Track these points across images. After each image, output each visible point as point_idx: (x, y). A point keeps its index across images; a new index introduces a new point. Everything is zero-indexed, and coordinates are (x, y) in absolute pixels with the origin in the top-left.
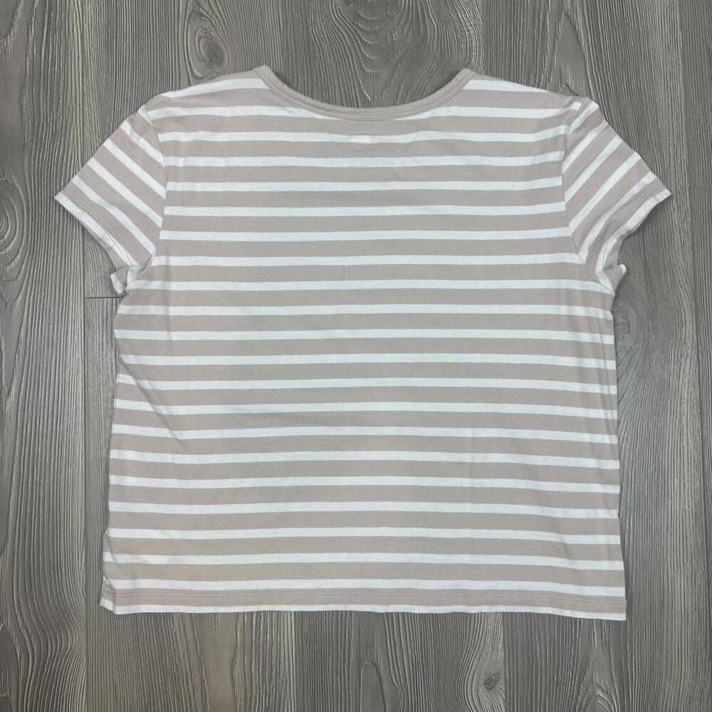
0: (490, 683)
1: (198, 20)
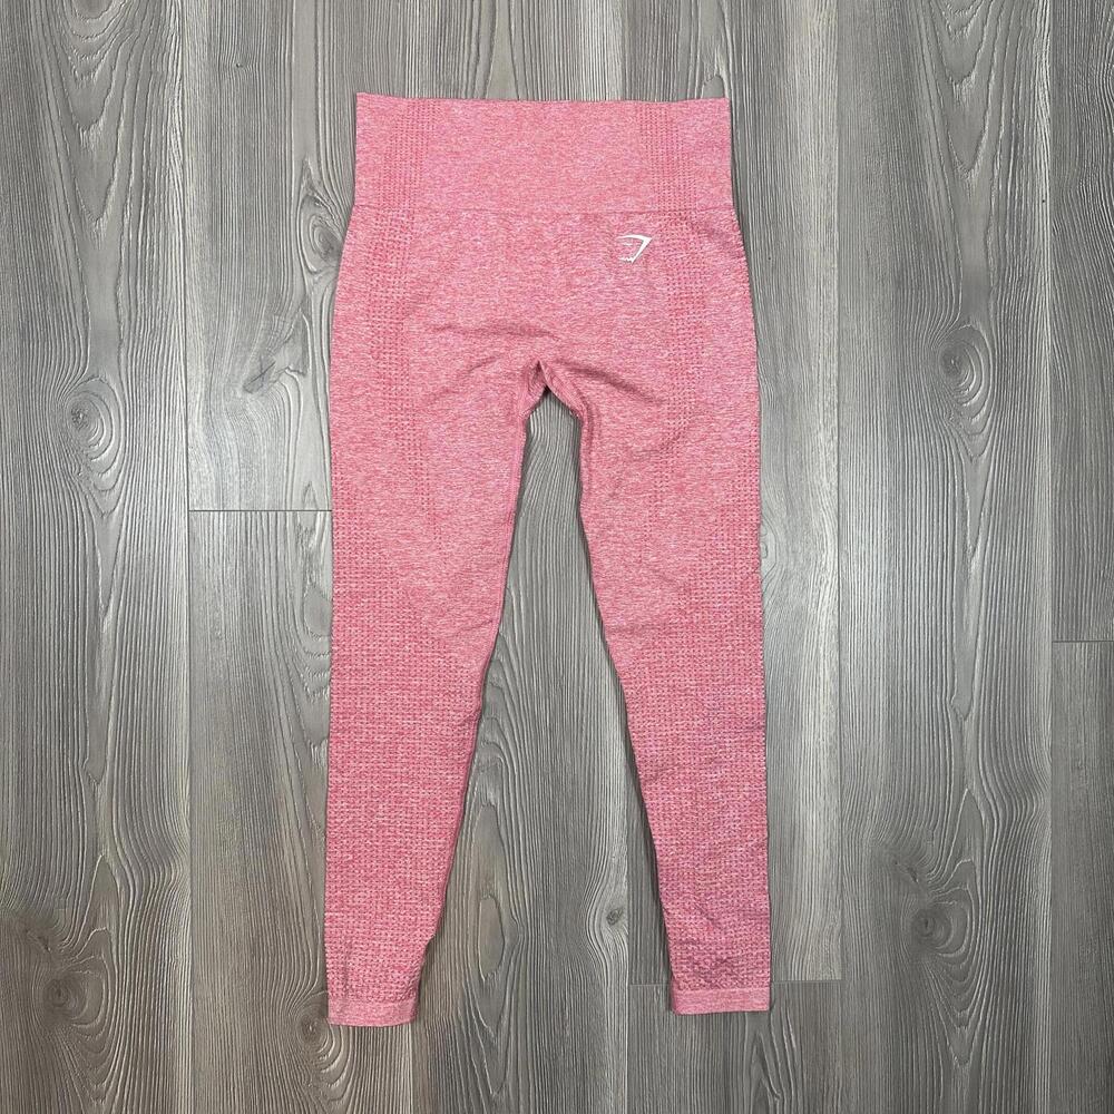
0: (613, 918)
1: (312, 206)
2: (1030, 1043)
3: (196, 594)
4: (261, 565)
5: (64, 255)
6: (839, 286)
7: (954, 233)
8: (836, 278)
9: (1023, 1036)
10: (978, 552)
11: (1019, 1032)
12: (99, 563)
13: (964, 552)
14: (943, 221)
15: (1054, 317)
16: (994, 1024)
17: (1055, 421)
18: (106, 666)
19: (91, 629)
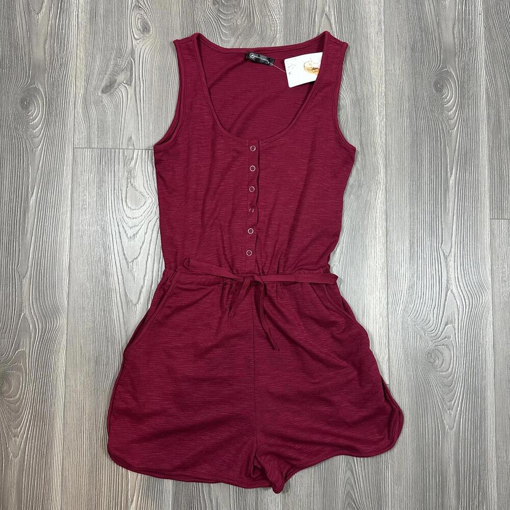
2: (485, 420)
3: (75, 187)
4: (107, 174)
5: (21, 30)
6: (385, 50)
7: (438, 27)
8: (383, 46)
9: (481, 416)
10: (453, 175)
11: (479, 414)
12: (30, 172)
13: (447, 175)
14: (433, 21)
15: (487, 66)
16: (466, 409)
17: (488, 114)
18: (31, 221)
19: (25, 203)
